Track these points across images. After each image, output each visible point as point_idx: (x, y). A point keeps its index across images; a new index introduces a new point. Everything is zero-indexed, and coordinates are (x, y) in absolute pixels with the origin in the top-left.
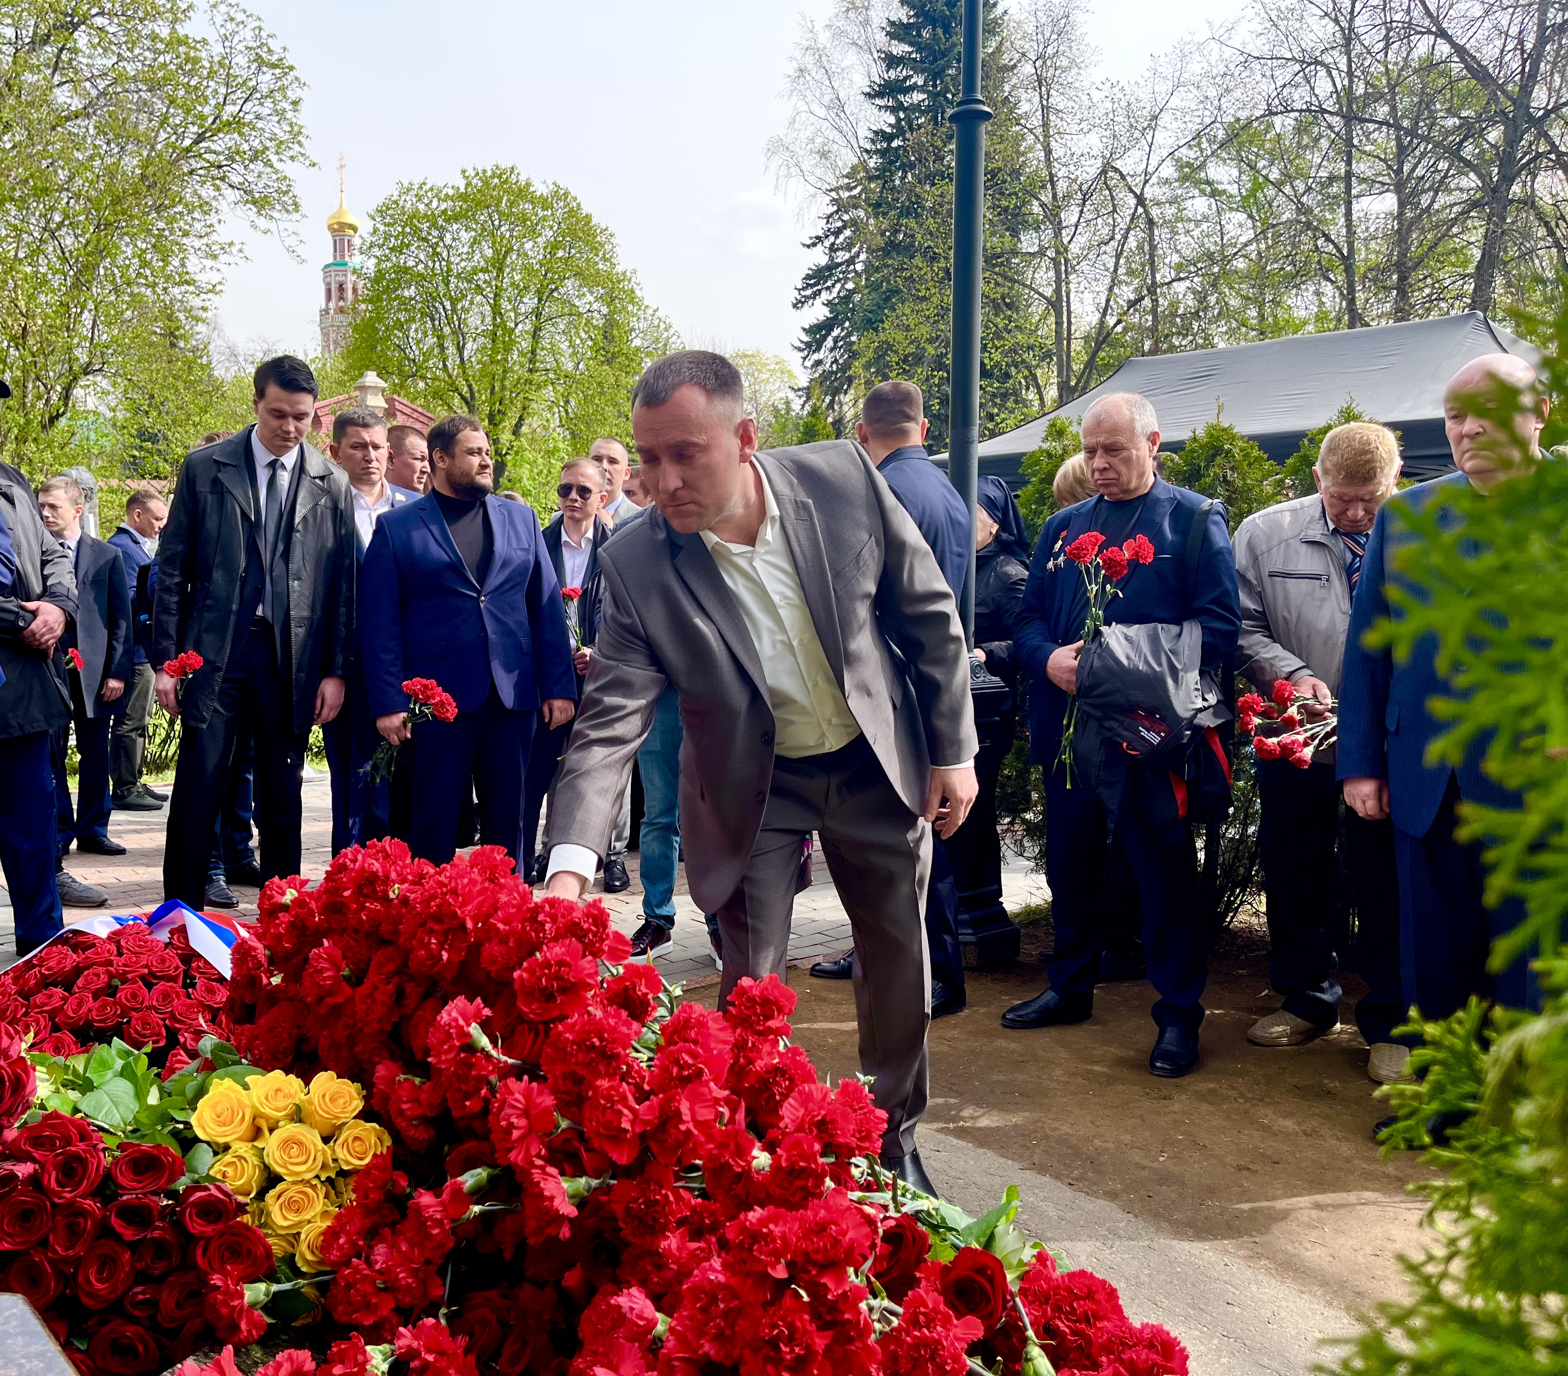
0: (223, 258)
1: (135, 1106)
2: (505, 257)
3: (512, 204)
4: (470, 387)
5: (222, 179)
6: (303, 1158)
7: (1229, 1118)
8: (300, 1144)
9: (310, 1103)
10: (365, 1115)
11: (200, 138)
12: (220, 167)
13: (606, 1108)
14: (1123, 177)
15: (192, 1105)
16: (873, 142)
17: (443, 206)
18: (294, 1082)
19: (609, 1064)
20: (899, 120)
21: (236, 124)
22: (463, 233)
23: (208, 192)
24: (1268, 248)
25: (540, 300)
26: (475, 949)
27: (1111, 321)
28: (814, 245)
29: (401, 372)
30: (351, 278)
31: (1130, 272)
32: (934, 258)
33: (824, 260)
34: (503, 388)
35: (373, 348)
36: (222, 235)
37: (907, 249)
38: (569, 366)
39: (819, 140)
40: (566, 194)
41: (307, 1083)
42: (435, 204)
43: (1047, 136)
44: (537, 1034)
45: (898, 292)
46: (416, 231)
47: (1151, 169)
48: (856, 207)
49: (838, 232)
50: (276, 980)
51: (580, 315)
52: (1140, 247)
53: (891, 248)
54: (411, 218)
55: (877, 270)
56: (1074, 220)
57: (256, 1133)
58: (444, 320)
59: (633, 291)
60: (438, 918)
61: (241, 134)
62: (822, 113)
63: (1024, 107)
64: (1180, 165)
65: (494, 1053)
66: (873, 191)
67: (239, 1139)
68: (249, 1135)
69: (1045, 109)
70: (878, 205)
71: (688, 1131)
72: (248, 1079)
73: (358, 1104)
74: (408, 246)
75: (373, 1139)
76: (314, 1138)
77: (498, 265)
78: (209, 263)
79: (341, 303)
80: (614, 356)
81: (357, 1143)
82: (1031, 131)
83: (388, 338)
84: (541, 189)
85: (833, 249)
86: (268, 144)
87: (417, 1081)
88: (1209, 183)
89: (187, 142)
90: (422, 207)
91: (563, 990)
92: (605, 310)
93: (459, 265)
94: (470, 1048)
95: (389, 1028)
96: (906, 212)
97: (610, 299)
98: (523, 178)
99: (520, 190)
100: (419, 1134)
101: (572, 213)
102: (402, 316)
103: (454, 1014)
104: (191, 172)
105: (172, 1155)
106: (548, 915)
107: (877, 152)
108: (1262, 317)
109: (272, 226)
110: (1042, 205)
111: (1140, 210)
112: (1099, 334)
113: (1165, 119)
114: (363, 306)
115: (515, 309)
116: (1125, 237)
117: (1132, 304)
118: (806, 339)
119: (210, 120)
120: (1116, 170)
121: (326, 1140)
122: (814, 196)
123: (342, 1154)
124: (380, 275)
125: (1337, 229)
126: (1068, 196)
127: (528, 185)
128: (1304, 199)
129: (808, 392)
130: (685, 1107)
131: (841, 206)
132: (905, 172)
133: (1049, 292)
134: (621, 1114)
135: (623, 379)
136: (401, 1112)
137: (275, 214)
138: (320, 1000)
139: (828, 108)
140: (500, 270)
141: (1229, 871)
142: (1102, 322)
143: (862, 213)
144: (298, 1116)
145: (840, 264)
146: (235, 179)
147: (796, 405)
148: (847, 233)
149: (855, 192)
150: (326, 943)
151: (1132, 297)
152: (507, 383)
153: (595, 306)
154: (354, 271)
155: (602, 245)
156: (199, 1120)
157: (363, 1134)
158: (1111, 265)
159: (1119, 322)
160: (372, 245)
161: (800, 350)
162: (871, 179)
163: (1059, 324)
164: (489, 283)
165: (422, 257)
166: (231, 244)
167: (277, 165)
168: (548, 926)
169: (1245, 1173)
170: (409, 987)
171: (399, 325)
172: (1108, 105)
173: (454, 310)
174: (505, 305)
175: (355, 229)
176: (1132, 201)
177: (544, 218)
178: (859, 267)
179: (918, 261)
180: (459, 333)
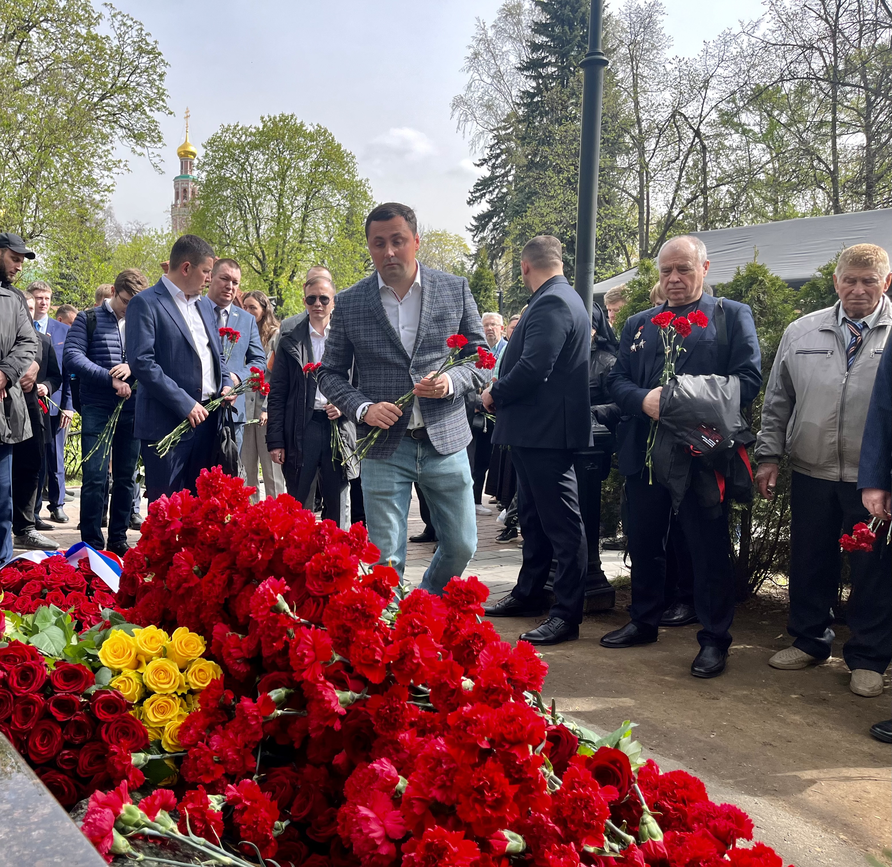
0: (115, 170)
2: (286, 171)
3: (291, 138)
4: (263, 252)
5: (115, 122)
7: (757, 713)
11: (103, 98)
12: (114, 115)
14: (686, 119)
16: (522, 98)
17: (249, 140)
20: (538, 84)
21: (125, 88)
22: (261, 157)
23: (106, 130)
24: (780, 166)
25: (307, 198)
27: (675, 213)
28: (482, 164)
29: (220, 242)
30: (191, 185)
31: (689, 181)
32: (560, 171)
33: (488, 174)
34: (283, 252)
35: (204, 227)
36: (114, 156)
37: (543, 166)
38: (325, 240)
39: (486, 98)
40: (326, 131)
42: (243, 138)
43: (636, 93)
45: (536, 193)
46: (232, 156)
47: (704, 114)
48: (509, 140)
49: (498, 156)
51: (332, 207)
52: (695, 165)
53: (531, 165)
54: (229, 146)
55: (522, 179)
56: (653, 146)
58: (248, 210)
59: (366, 193)
61: (127, 95)
62: (489, 81)
63: (620, 75)
64: (722, 114)
66: (521, 130)
69: (635, 76)
70: (524, 138)
74: (227, 164)
77: (282, 176)
78: (106, 173)
79: (185, 200)
80: (353, 234)
82: (625, 90)
83: (213, 222)
84: (309, 129)
85: (494, 167)
86: (143, 100)
88: (740, 125)
89: (96, 99)
90: (235, 140)
92: (348, 204)
93: (258, 176)
96: (542, 142)
97: (352, 197)
98: (298, 121)
99: (297, 130)
101: (329, 143)
102: (222, 208)
104: (97, 118)
107: (524, 105)
108: (776, 210)
109: (145, 151)
110: (632, 137)
111: (697, 140)
112: (668, 219)
113: (713, 82)
114: (198, 202)
115: (292, 203)
116: (686, 158)
117: (689, 201)
118: (475, 224)
119: (110, 86)
120: (681, 114)
122: (482, 133)
124: (209, 181)
125: (826, 155)
126: (650, 130)
127: (302, 125)
128: (804, 135)
129: (476, 256)
131: (500, 140)
132: (542, 117)
133: (635, 193)
135: (358, 249)
137: (147, 144)
139: (493, 77)
140: (283, 179)
141: (758, 555)
142: (670, 213)
143: (513, 145)
145: (498, 177)
146: (124, 122)
147: (468, 265)
148: (504, 157)
149: (509, 131)
151: (690, 196)
152: (286, 250)
153: (342, 202)
154: (194, 180)
155: (347, 163)
158: (676, 175)
159: (680, 213)
160: (204, 164)
161: (471, 230)
162: (519, 122)
163: (641, 213)
164: (276, 187)
165: (235, 171)
166: (120, 161)
167: (149, 113)
169: (769, 747)
171: (220, 214)
172: (677, 73)
173: (254, 204)
174: (286, 201)
175: (194, 155)
176: (691, 134)
177: (311, 147)
178: (510, 178)
179: (550, 173)
180: (257, 217)
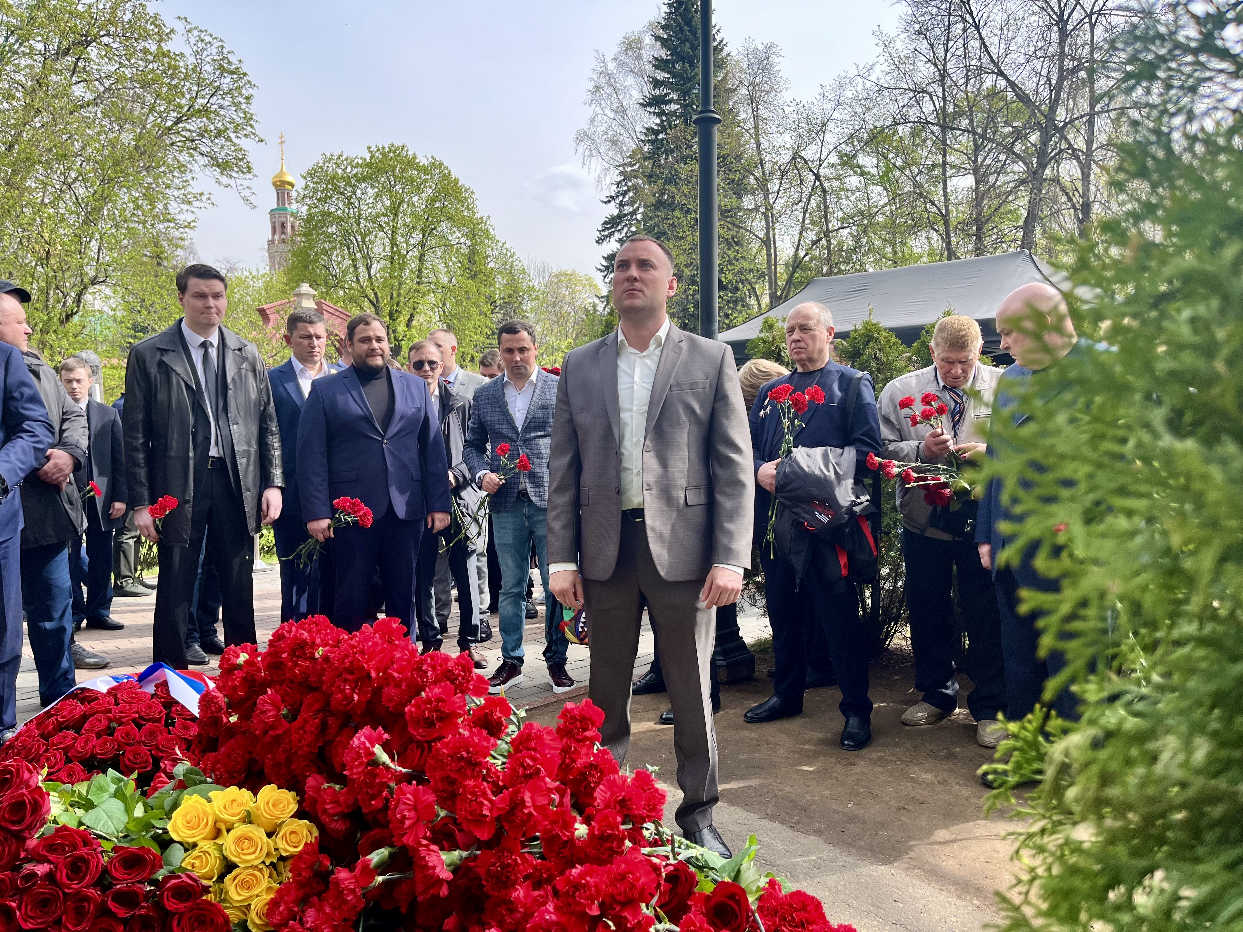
0: (196, 204)
1: (125, 819)
2: (399, 206)
3: (403, 171)
4: (376, 294)
5: (195, 149)
6: (253, 849)
7: (891, 775)
8: (249, 839)
9: (258, 808)
10: (299, 815)
11: (178, 121)
12: (193, 141)
13: (471, 801)
14: (806, 162)
15: (169, 815)
16: (646, 135)
17: (355, 171)
18: (245, 794)
19: (473, 770)
20: (662, 121)
21: (205, 111)
22: (369, 189)
23: (184, 158)
24: (897, 209)
25: (424, 236)
26: (378, 692)
27: (802, 254)
28: (609, 202)
29: (326, 284)
30: (290, 219)
31: (813, 223)
32: (688, 211)
33: (616, 212)
34: (399, 295)
35: (306, 267)
36: (195, 188)
37: (670, 206)
38: (445, 280)
39: (611, 133)
40: (441, 164)
41: (255, 794)
42: (349, 169)
43: (757, 134)
44: (423, 750)
45: (665, 233)
46: (336, 188)
47: (823, 157)
48: (636, 177)
49: (625, 194)
50: (233, 719)
51: (452, 246)
52: (818, 206)
53: (660, 204)
54: (332, 178)
55: (651, 219)
56: (776, 188)
57: (217, 833)
58: (357, 249)
59: (488, 230)
60: (350, 671)
61: (208, 118)
62: (612, 115)
63: (742, 116)
64: (841, 155)
65: (392, 765)
66: (647, 167)
67: (204, 839)
68: (212, 835)
69: (756, 117)
70: (650, 176)
71: (530, 813)
72: (211, 794)
73: (294, 807)
74: (330, 197)
75: (305, 832)
76: (259, 834)
77: (394, 211)
78: (185, 207)
79: (283, 236)
80: (475, 274)
81: (293, 836)
82: (747, 131)
83: (317, 261)
84: (423, 161)
85: (621, 204)
86: (228, 125)
87: (337, 787)
88: (859, 167)
89: (169, 123)
90: (340, 171)
91: (440, 719)
92: (469, 243)
93: (366, 211)
94: (375, 763)
95: (316, 751)
96: (669, 181)
97: (473, 235)
98: (410, 153)
99: (409, 162)
100: (338, 826)
101: (445, 177)
102: (327, 246)
103: (363, 739)
104: (172, 144)
105: (153, 854)
106: (429, 665)
107: (649, 141)
108: (895, 253)
109: (232, 182)
110: (756, 179)
111: (817, 183)
112: (794, 262)
113: (831, 126)
114: (299, 239)
115: (406, 242)
116: (809, 201)
117: (815, 243)
118: (605, 263)
119: (186, 109)
120: (802, 158)
121: (269, 835)
122: (608, 169)
123: (282, 844)
124: (310, 218)
125: (938, 198)
126: (772, 173)
127: (414, 157)
128: (918, 178)
129: (607, 298)
130: (527, 797)
131: (626, 176)
132: (667, 155)
133: (762, 234)
134: (482, 804)
135: (483, 290)
136: (325, 811)
137: (234, 174)
138: (265, 732)
139: (616, 112)
140: (396, 215)
141: (887, 610)
142: (796, 255)
143: (640, 182)
144: (248, 819)
145: (626, 215)
146: (204, 149)
147: (601, 307)
148: (631, 194)
149: (635, 167)
150: (269, 692)
151: (814, 238)
152: (402, 292)
153: (462, 240)
154: (292, 214)
155: (466, 199)
156: (173, 826)
157: (297, 829)
158: (800, 218)
159: (807, 254)
160: (305, 197)
161: (602, 271)
162: (645, 159)
163: (769, 255)
164: (388, 224)
165: (340, 205)
166: (202, 194)
167: (235, 140)
168: (429, 674)
169: (902, 811)
170: (330, 720)
171: (325, 252)
172: (795, 116)
173: (364, 242)
174: (399, 239)
175: (292, 185)
176: (812, 178)
177: (426, 181)
178: (639, 217)
179: (677, 213)
180: (367, 257)
